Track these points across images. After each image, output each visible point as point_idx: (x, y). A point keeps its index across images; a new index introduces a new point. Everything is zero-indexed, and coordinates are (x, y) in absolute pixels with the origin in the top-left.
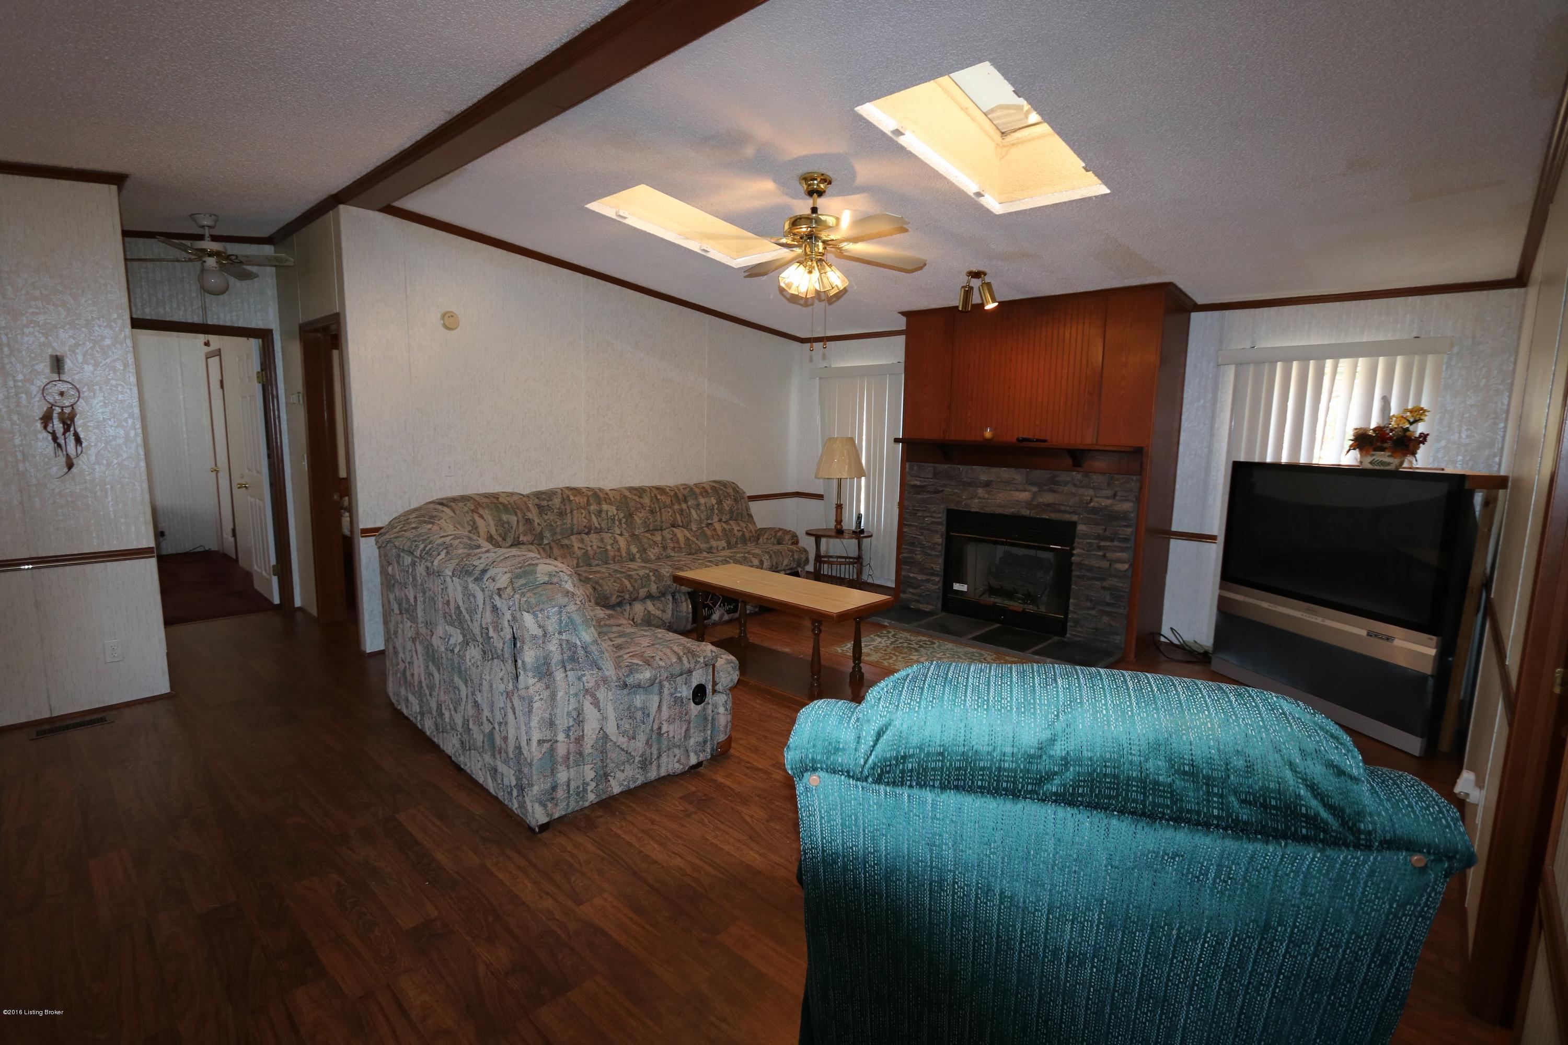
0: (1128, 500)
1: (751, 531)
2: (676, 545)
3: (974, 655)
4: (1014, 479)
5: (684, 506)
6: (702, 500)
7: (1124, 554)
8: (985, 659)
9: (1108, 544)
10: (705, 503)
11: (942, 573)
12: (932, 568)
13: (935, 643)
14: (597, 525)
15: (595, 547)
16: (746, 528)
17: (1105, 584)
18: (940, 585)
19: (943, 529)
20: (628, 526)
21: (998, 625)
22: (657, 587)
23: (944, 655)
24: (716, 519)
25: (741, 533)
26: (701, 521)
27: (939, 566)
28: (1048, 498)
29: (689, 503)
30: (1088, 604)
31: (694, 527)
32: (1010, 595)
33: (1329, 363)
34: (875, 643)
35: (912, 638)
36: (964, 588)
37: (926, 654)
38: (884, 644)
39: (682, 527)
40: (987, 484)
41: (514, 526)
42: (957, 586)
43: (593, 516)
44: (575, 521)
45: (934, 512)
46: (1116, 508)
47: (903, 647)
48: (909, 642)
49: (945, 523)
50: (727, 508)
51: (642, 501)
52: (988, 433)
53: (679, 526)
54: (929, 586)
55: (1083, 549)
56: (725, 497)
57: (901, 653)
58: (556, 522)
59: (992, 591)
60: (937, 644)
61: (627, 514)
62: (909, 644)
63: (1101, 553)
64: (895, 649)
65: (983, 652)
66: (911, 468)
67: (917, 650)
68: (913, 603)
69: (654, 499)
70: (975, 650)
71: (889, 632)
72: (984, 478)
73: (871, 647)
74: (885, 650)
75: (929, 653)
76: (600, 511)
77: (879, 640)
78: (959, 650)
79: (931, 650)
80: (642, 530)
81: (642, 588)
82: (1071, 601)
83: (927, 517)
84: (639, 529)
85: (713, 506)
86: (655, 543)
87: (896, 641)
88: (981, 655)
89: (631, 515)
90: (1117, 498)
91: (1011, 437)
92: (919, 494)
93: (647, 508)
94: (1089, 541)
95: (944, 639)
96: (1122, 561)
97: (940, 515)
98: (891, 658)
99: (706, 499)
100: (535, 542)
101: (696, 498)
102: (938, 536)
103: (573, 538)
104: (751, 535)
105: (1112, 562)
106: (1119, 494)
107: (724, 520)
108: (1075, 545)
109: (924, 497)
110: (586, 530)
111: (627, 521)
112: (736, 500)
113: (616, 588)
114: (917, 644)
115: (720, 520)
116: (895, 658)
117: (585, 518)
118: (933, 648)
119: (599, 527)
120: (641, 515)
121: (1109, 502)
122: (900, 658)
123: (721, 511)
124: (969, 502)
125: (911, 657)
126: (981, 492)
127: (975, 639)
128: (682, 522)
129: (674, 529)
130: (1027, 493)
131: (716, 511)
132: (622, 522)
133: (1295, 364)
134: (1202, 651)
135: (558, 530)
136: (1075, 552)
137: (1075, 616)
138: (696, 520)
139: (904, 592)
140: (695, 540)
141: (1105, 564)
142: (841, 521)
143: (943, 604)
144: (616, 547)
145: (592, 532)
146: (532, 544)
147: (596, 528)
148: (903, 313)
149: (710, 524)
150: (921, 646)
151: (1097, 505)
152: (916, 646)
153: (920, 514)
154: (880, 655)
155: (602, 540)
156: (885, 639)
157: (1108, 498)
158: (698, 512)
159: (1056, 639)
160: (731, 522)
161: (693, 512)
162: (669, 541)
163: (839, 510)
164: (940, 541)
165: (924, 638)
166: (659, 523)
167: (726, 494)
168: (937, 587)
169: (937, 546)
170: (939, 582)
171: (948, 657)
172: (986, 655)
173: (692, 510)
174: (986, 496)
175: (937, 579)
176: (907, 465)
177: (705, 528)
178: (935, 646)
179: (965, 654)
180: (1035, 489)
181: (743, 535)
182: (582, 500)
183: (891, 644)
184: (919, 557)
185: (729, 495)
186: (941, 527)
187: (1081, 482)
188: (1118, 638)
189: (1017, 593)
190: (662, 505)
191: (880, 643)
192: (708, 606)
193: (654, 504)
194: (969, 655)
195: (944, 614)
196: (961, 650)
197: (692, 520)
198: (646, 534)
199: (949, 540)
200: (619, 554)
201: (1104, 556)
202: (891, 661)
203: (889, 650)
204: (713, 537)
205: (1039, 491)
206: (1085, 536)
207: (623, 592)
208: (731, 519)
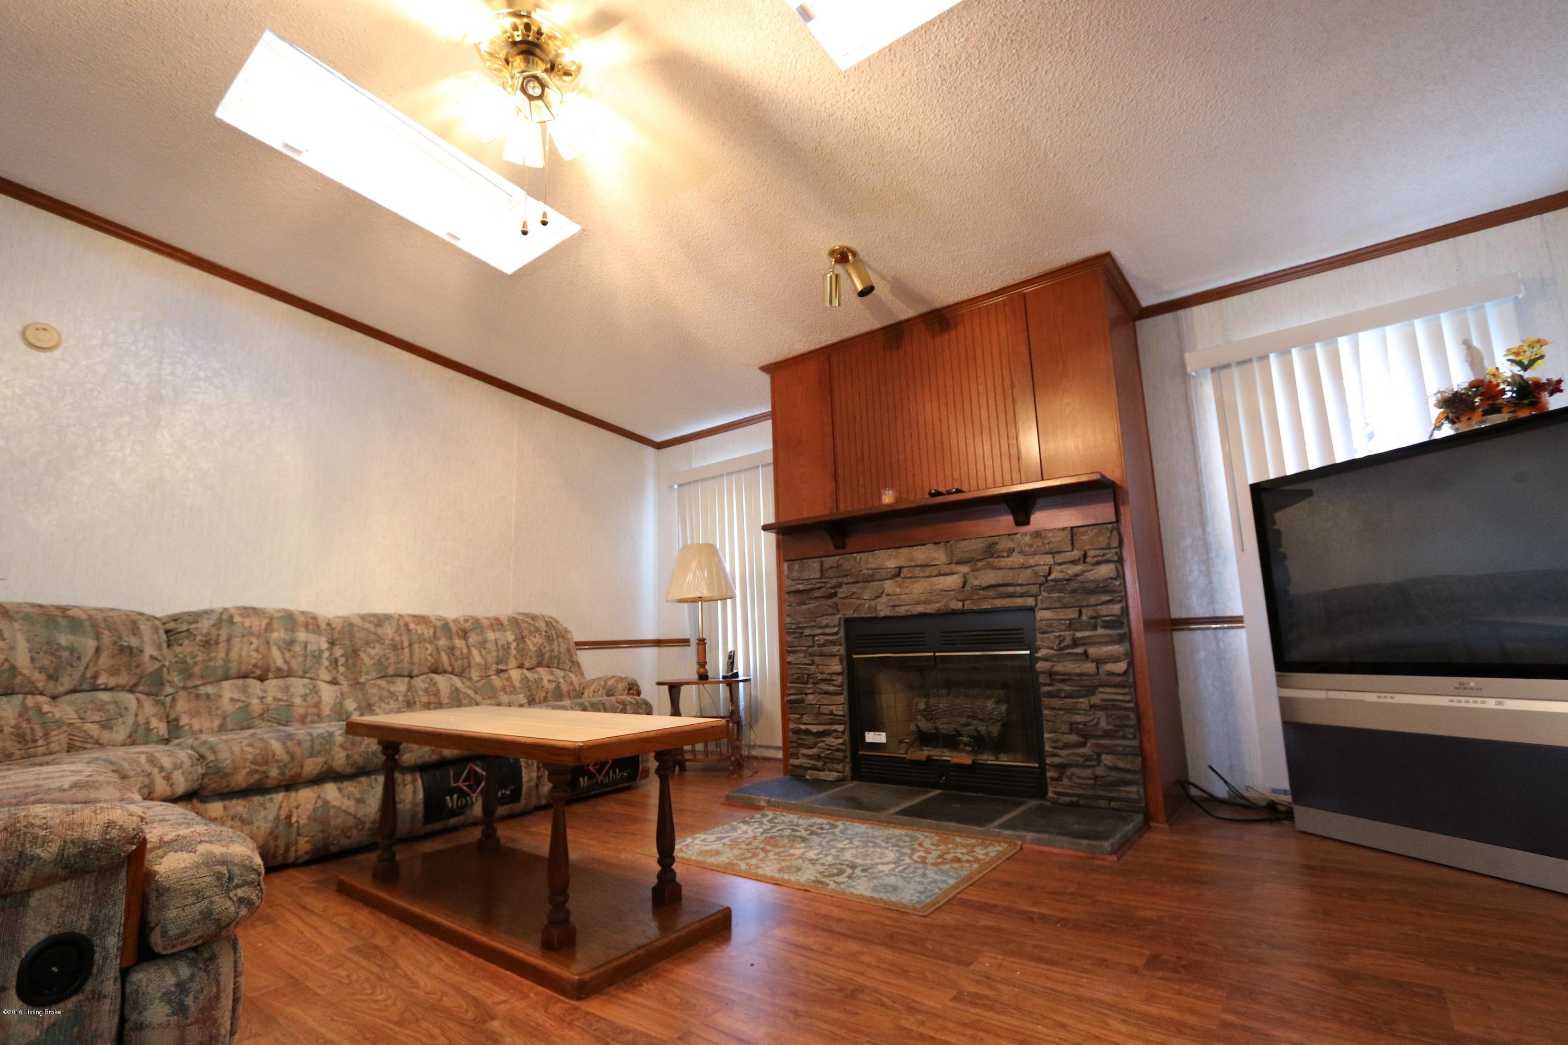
0: (1107, 562)
1: (572, 683)
2: (433, 699)
3: (900, 840)
4: (934, 558)
5: (459, 643)
6: (491, 636)
7: (1117, 647)
8: (920, 845)
9: (1087, 633)
10: (496, 641)
11: (847, 719)
12: (831, 714)
13: (837, 827)
14: (280, 662)
15: (269, 700)
16: (564, 677)
17: (1095, 700)
18: (846, 737)
19: (841, 649)
20: (348, 668)
21: (939, 791)
22: (348, 757)
23: (851, 843)
24: (513, 663)
25: (554, 685)
26: (486, 667)
27: (839, 706)
28: (987, 577)
29: (471, 640)
30: (1074, 738)
31: (475, 675)
32: (951, 741)
33: (1343, 343)
34: (735, 834)
35: (801, 821)
36: (879, 737)
37: (820, 844)
38: (751, 834)
39: (452, 673)
40: (897, 573)
41: (87, 657)
42: (871, 737)
43: (274, 650)
44: (234, 655)
45: (826, 626)
46: (1090, 575)
47: (782, 837)
48: (794, 827)
49: (843, 640)
50: (533, 648)
51: (380, 631)
52: (888, 498)
53: (445, 672)
54: (830, 740)
55: (1052, 648)
56: (531, 633)
57: (776, 846)
58: (194, 657)
59: (925, 739)
60: (841, 827)
61: (350, 650)
62: (793, 830)
63: (1080, 650)
64: (767, 841)
65: (917, 834)
66: (790, 569)
67: (803, 839)
68: (809, 772)
69: (403, 630)
70: (903, 832)
71: (764, 816)
72: (891, 564)
73: (727, 841)
74: (750, 844)
75: (824, 843)
76: (291, 642)
77: (744, 827)
78: (876, 834)
79: (829, 837)
80: (374, 675)
81: (311, 756)
82: (1046, 735)
83: (818, 635)
84: (367, 673)
85: (509, 644)
86: (393, 695)
87: (773, 827)
88: (913, 838)
89: (355, 652)
90: (1089, 560)
91: (922, 498)
92: (805, 604)
93: (387, 642)
94: (1057, 634)
95: (852, 818)
96: (1116, 660)
97: (836, 630)
98: (755, 855)
99: (498, 634)
100: (141, 688)
101: (482, 633)
102: (836, 660)
103: (226, 684)
104: (571, 688)
105: (1099, 662)
106: (1090, 553)
107: (527, 665)
108: (1039, 643)
109: (810, 606)
110: (258, 672)
111: (347, 661)
112: (549, 638)
113: (250, 757)
114: (806, 830)
115: (521, 666)
116: (762, 855)
117: (257, 650)
118: (834, 833)
119: (285, 667)
120: (373, 652)
121: (1078, 568)
122: (771, 855)
123: (522, 651)
124: (873, 603)
125: (792, 851)
126: (889, 586)
127: (903, 812)
128: (451, 665)
129: (433, 675)
130: (955, 576)
131: (514, 652)
132: (340, 663)
133: (1295, 352)
134: (1264, 803)
135: (197, 670)
136: (1039, 655)
137: (1057, 760)
138: (478, 664)
139: (796, 756)
140: (470, 692)
141: (1089, 667)
142: (705, 663)
143: (852, 769)
144: (312, 700)
145: (271, 675)
146: (131, 690)
147: (279, 669)
148: (765, 369)
149: (502, 671)
150: (813, 833)
151: (1060, 576)
152: (804, 833)
153: (807, 632)
154: (737, 852)
155: (287, 689)
156: (756, 825)
157: (1074, 562)
158: (484, 652)
159: (1032, 803)
160: (541, 670)
161: (475, 653)
162: (421, 693)
163: (701, 647)
164: (838, 668)
165: (819, 821)
166: (406, 665)
167: (533, 629)
168: (841, 741)
169: (835, 677)
170: (843, 732)
171: (857, 847)
172: (922, 838)
173: (473, 649)
174: (898, 590)
175: (840, 728)
176: (785, 565)
177: (494, 677)
178: (837, 831)
179: (887, 840)
180: (965, 569)
181: (558, 687)
182: (257, 623)
183: (762, 833)
184: (811, 697)
185: (537, 630)
186: (838, 648)
187: (1031, 546)
188: (1133, 789)
189: (960, 735)
190: (414, 638)
191: (745, 832)
192: (459, 790)
193: (401, 635)
194: (894, 841)
195: (855, 783)
196: (880, 833)
197: (473, 665)
198: (379, 682)
199: (851, 666)
200: (316, 711)
201: (1086, 654)
202: (754, 861)
203: (756, 843)
204: (504, 689)
205: (973, 571)
206: (1049, 627)
207: (266, 763)
208: (539, 664)
